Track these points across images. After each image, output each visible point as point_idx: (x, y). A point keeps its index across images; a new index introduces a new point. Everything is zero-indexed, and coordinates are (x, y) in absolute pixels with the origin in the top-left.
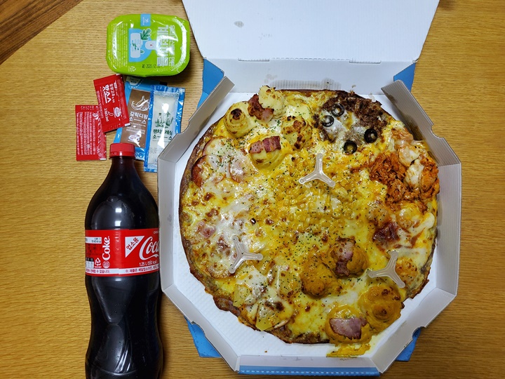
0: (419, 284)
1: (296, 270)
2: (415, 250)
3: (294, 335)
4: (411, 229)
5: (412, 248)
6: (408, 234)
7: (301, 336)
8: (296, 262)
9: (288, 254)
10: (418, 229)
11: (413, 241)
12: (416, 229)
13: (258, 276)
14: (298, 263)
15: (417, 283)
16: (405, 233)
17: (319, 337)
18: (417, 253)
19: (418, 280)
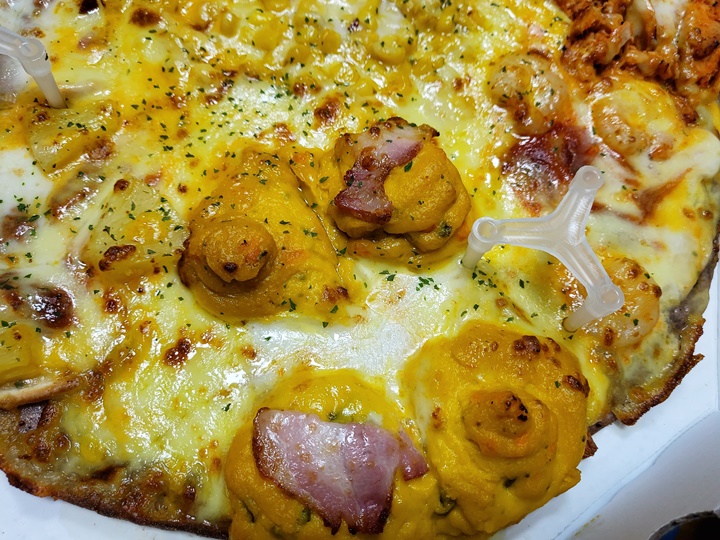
0: (660, 369)
1: (183, 189)
2: (650, 232)
3: (71, 464)
4: (641, 162)
5: (641, 223)
6: (630, 176)
7: (107, 473)
8: (193, 164)
9: (172, 131)
10: (668, 170)
11: (648, 204)
12: (659, 165)
13: (19, 172)
14: (199, 170)
15: (651, 365)
16: (619, 170)
17: (188, 497)
18: (659, 246)
19: (657, 352)
